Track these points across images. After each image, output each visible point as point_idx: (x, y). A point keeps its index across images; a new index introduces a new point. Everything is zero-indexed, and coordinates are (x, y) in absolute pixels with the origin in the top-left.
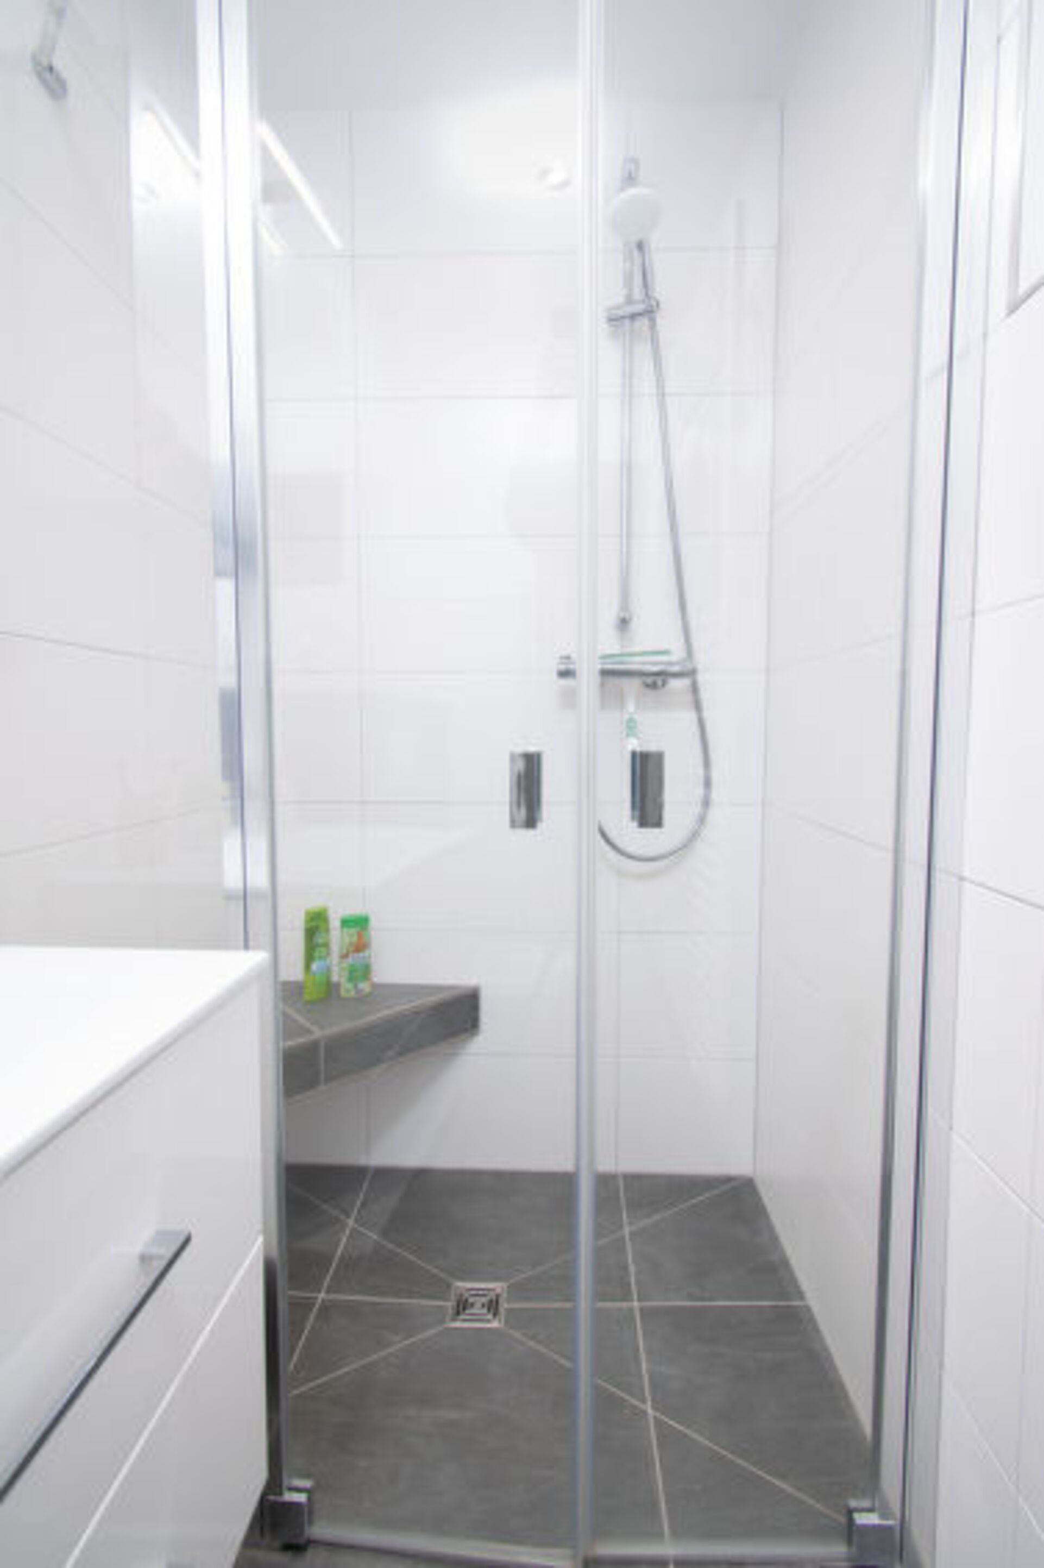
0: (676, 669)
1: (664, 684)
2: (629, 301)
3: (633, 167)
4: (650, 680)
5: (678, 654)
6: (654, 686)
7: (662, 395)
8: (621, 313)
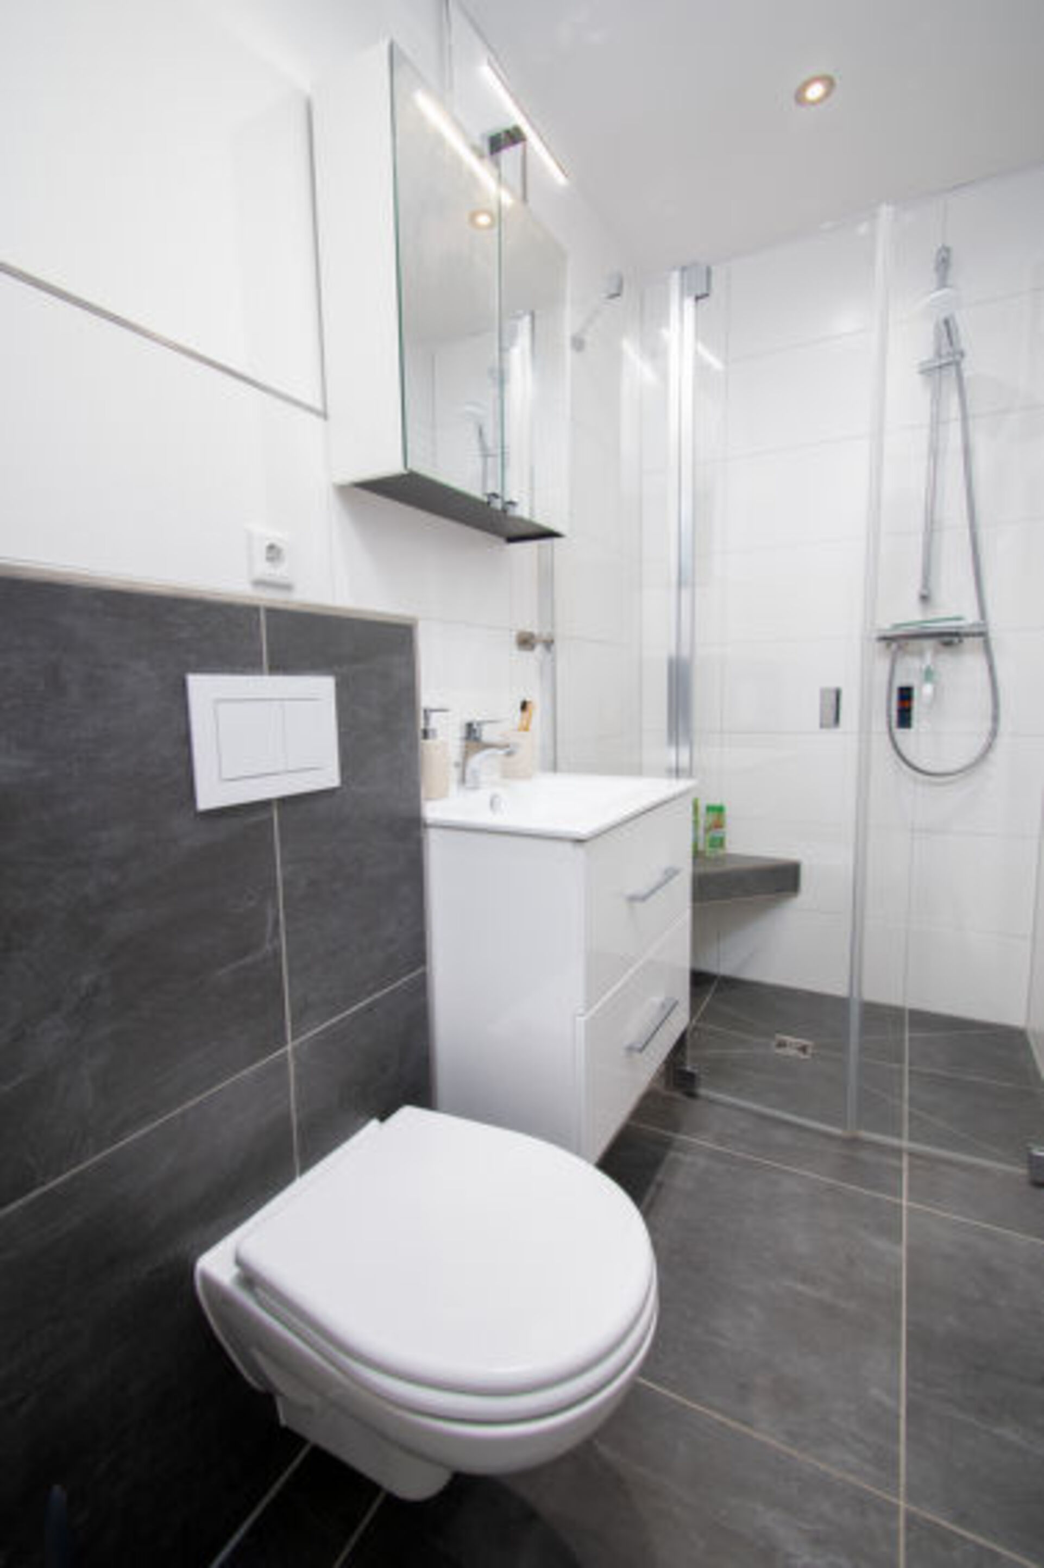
0: (967, 630)
1: (961, 641)
2: (939, 354)
3: (944, 254)
4: (947, 639)
5: (970, 617)
6: (948, 644)
7: (965, 418)
8: (932, 365)
